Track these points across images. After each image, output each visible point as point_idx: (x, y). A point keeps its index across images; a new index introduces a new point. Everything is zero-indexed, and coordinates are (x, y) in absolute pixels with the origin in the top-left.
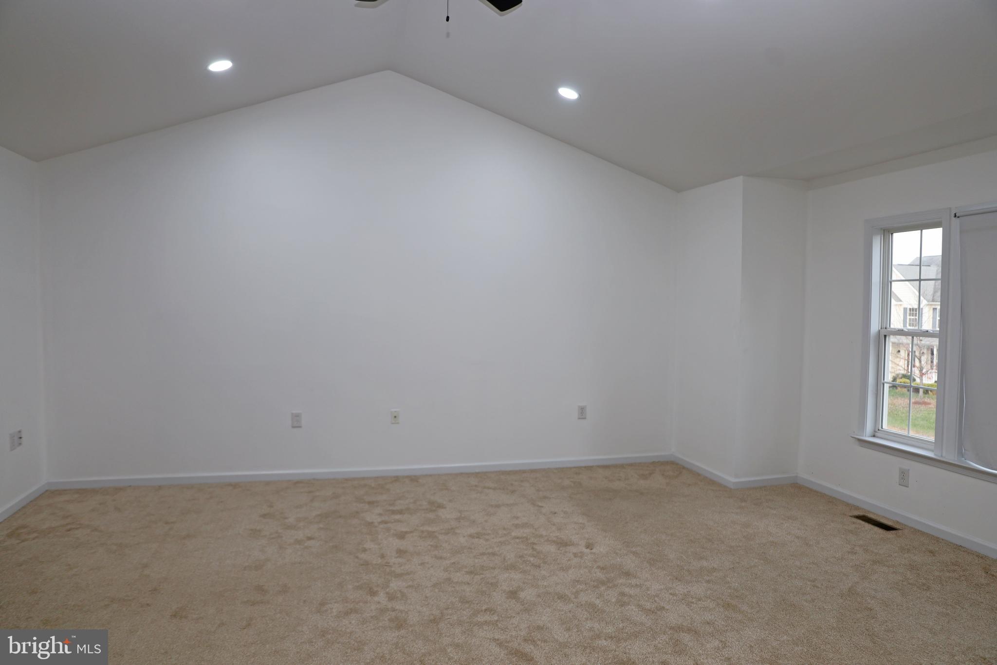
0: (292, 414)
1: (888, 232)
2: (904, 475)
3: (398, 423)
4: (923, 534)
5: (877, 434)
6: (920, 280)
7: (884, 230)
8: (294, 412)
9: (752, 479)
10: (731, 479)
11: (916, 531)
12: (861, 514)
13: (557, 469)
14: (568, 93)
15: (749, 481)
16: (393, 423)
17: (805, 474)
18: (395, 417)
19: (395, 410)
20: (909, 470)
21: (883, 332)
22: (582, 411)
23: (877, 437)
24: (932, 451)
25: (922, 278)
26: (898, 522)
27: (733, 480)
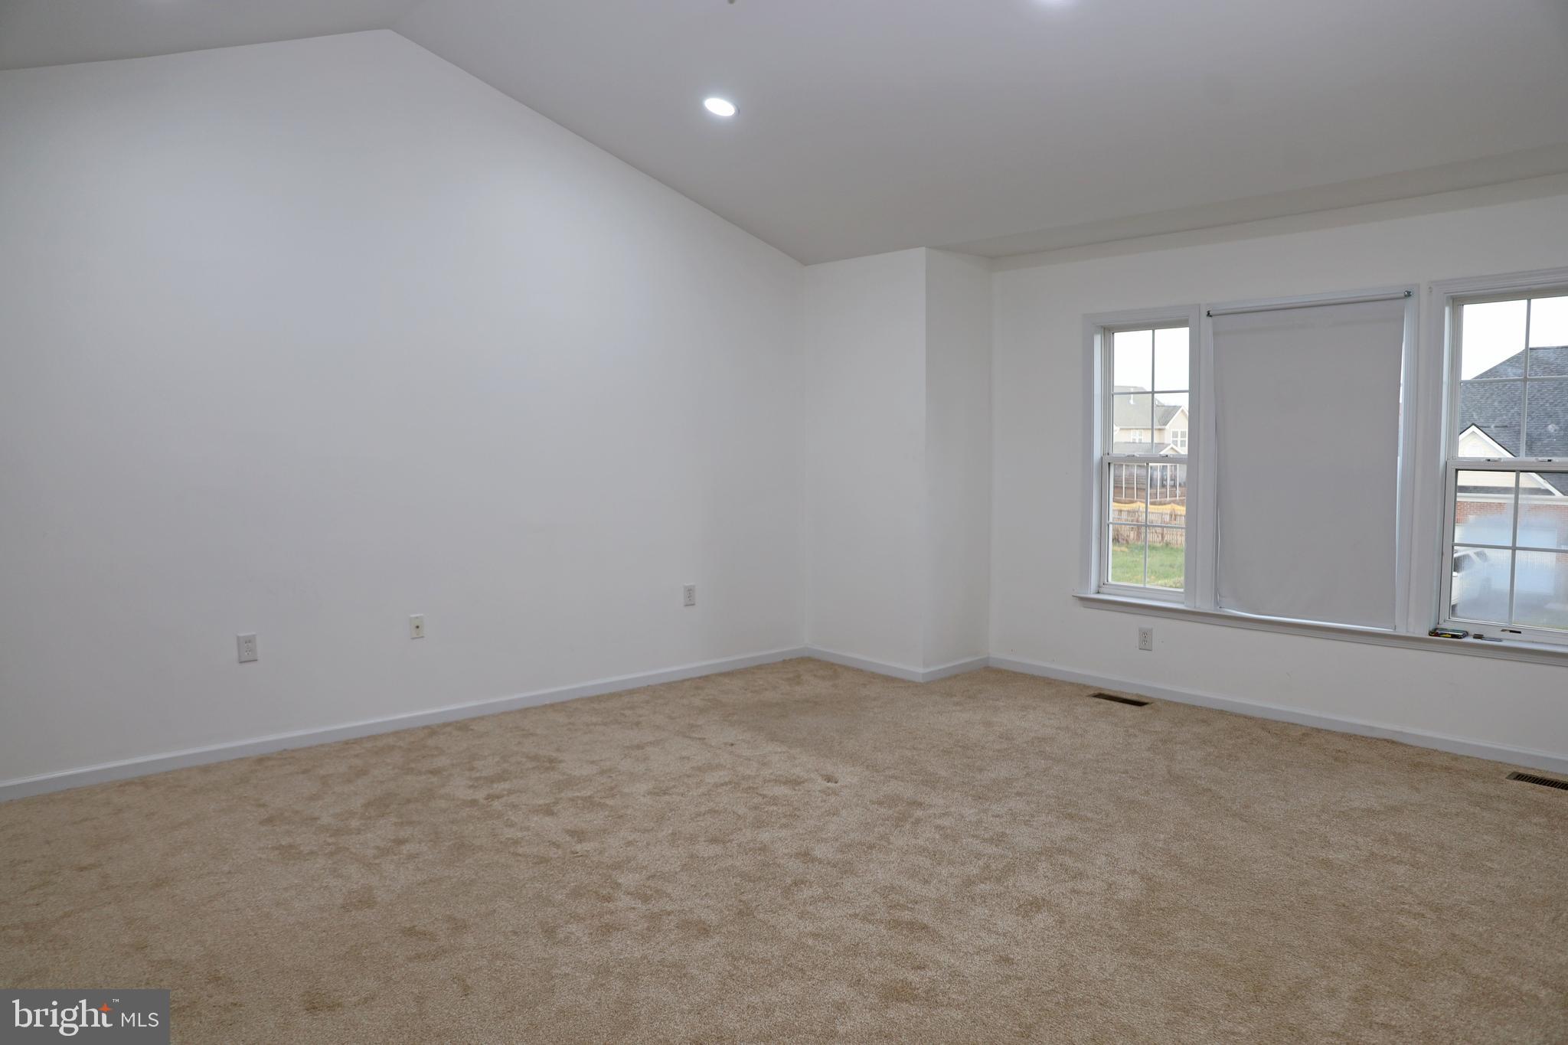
0: (238, 638)
1: (1108, 331)
2: (1145, 636)
3: (422, 637)
4: (1177, 704)
5: (1101, 590)
6: (1153, 392)
7: (1104, 329)
8: (241, 635)
9: (942, 667)
10: (916, 669)
11: (1168, 703)
12: (1096, 692)
13: (662, 685)
14: (720, 107)
15: (940, 670)
16: (413, 638)
17: (1000, 652)
18: (418, 627)
19: (418, 615)
20: (1152, 629)
21: (1107, 460)
22: (690, 592)
23: (1103, 593)
24: (1183, 603)
25: (1155, 390)
26: (1141, 696)
27: (921, 670)
